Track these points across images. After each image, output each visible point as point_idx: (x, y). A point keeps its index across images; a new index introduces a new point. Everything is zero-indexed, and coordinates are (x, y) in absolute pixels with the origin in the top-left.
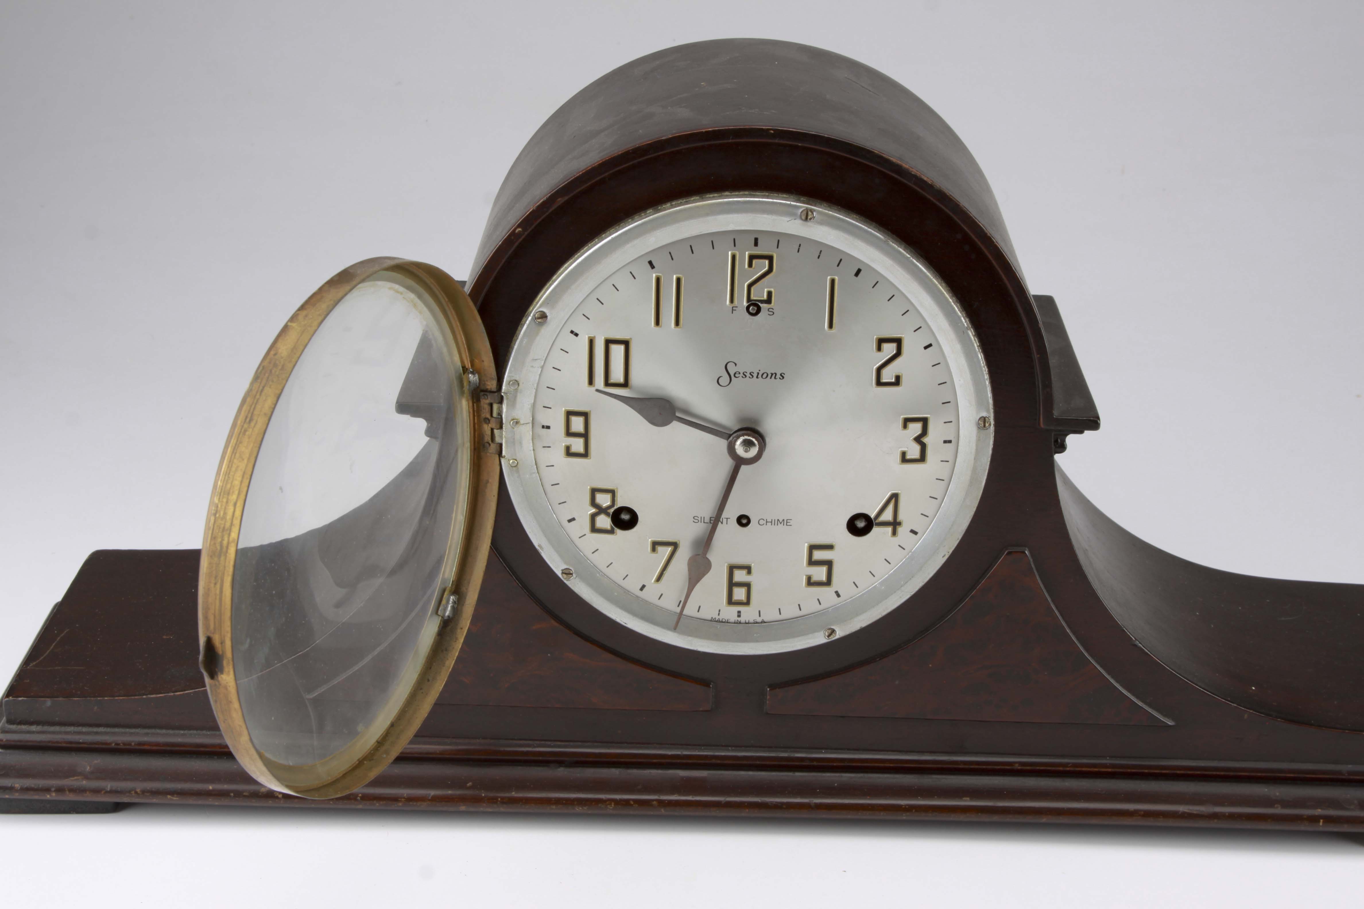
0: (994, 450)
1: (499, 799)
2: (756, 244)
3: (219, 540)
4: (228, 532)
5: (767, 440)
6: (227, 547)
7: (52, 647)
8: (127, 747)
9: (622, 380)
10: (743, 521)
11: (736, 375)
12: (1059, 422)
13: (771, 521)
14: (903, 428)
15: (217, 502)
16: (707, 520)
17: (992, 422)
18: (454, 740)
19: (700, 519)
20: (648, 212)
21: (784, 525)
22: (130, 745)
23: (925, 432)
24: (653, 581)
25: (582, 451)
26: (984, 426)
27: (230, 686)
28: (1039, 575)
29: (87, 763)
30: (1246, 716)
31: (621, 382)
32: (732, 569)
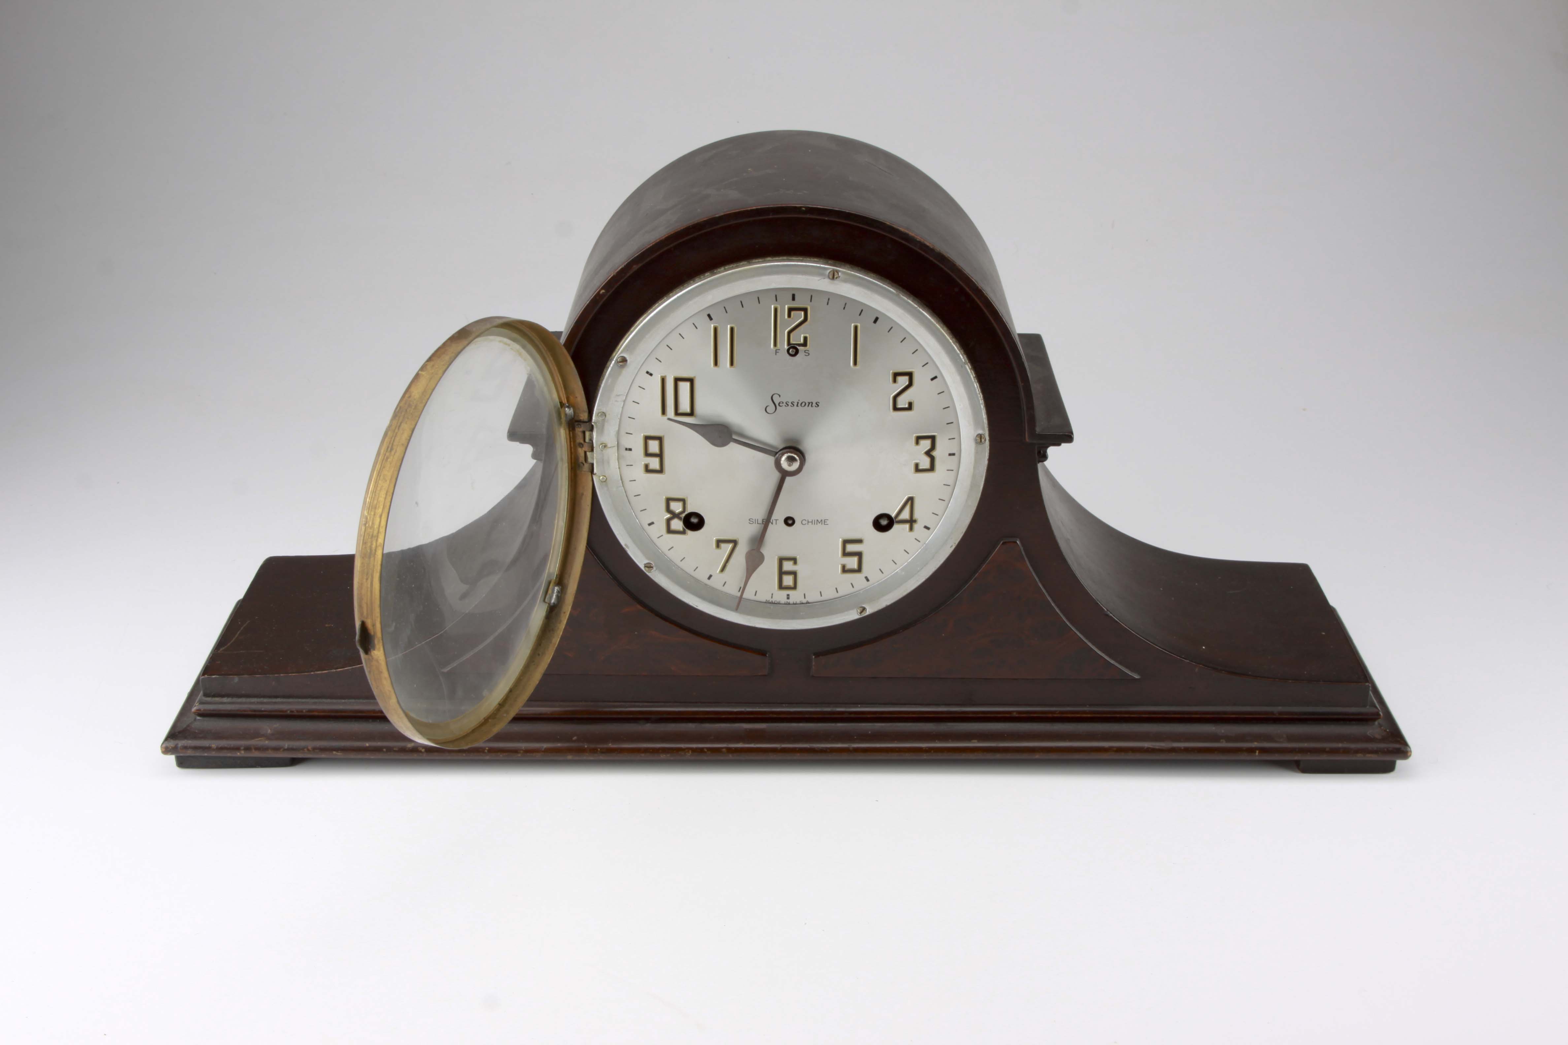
0: (990, 460)
1: (599, 750)
2: (794, 299)
3: (369, 544)
4: (376, 538)
5: (807, 457)
6: (376, 550)
8: (300, 714)
9: (688, 410)
10: (789, 521)
11: (780, 405)
12: (1041, 437)
13: (811, 521)
14: (915, 445)
15: (367, 514)
16: (760, 521)
17: (987, 438)
18: (562, 703)
19: (754, 521)
20: (706, 275)
21: (822, 524)
22: (302, 712)
23: (933, 447)
24: (718, 572)
25: (658, 468)
26: (981, 441)
27: (380, 660)
28: (1029, 561)
29: (268, 727)
30: (1197, 670)
31: (688, 412)
32: (781, 560)
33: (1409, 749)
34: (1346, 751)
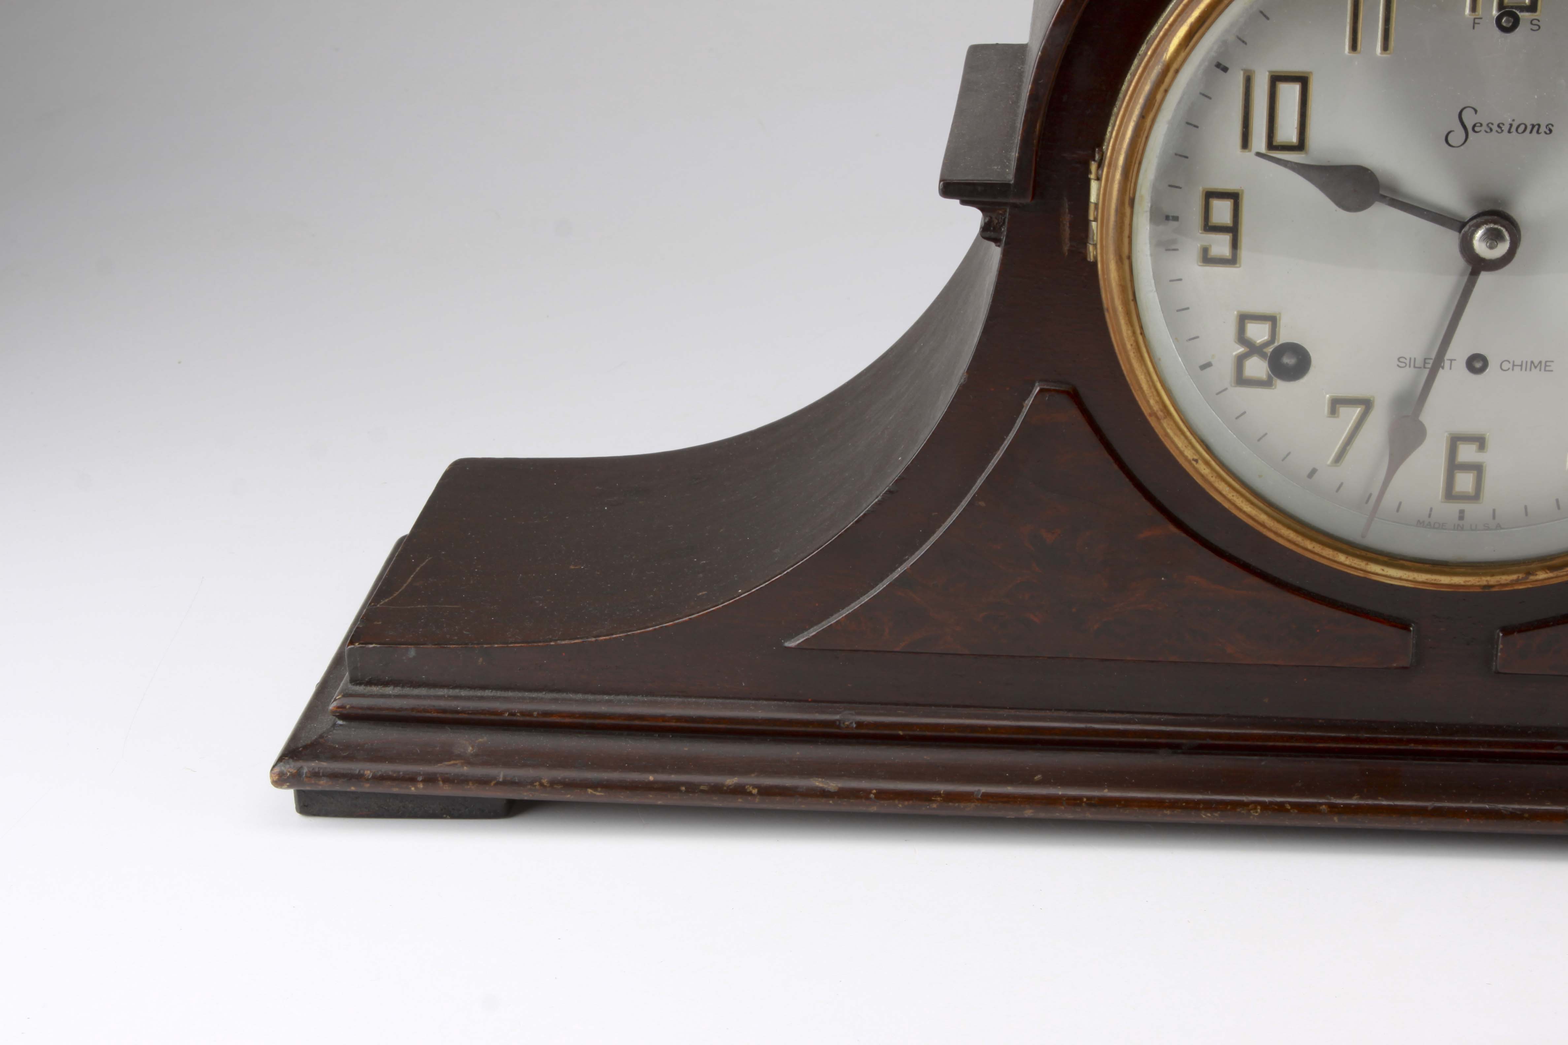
1: (1085, 800)
5: (1522, 231)
7: (409, 580)
8: (528, 718)
9: (1294, 139)
10: (1477, 364)
11: (1477, 129)
13: (1520, 364)
16: (1419, 363)
18: (1013, 712)
19: (1407, 362)
21: (1540, 370)
22: (531, 714)
24: (1329, 461)
25: (1228, 254)
29: (467, 742)
31: (1293, 142)
32: (1455, 441)
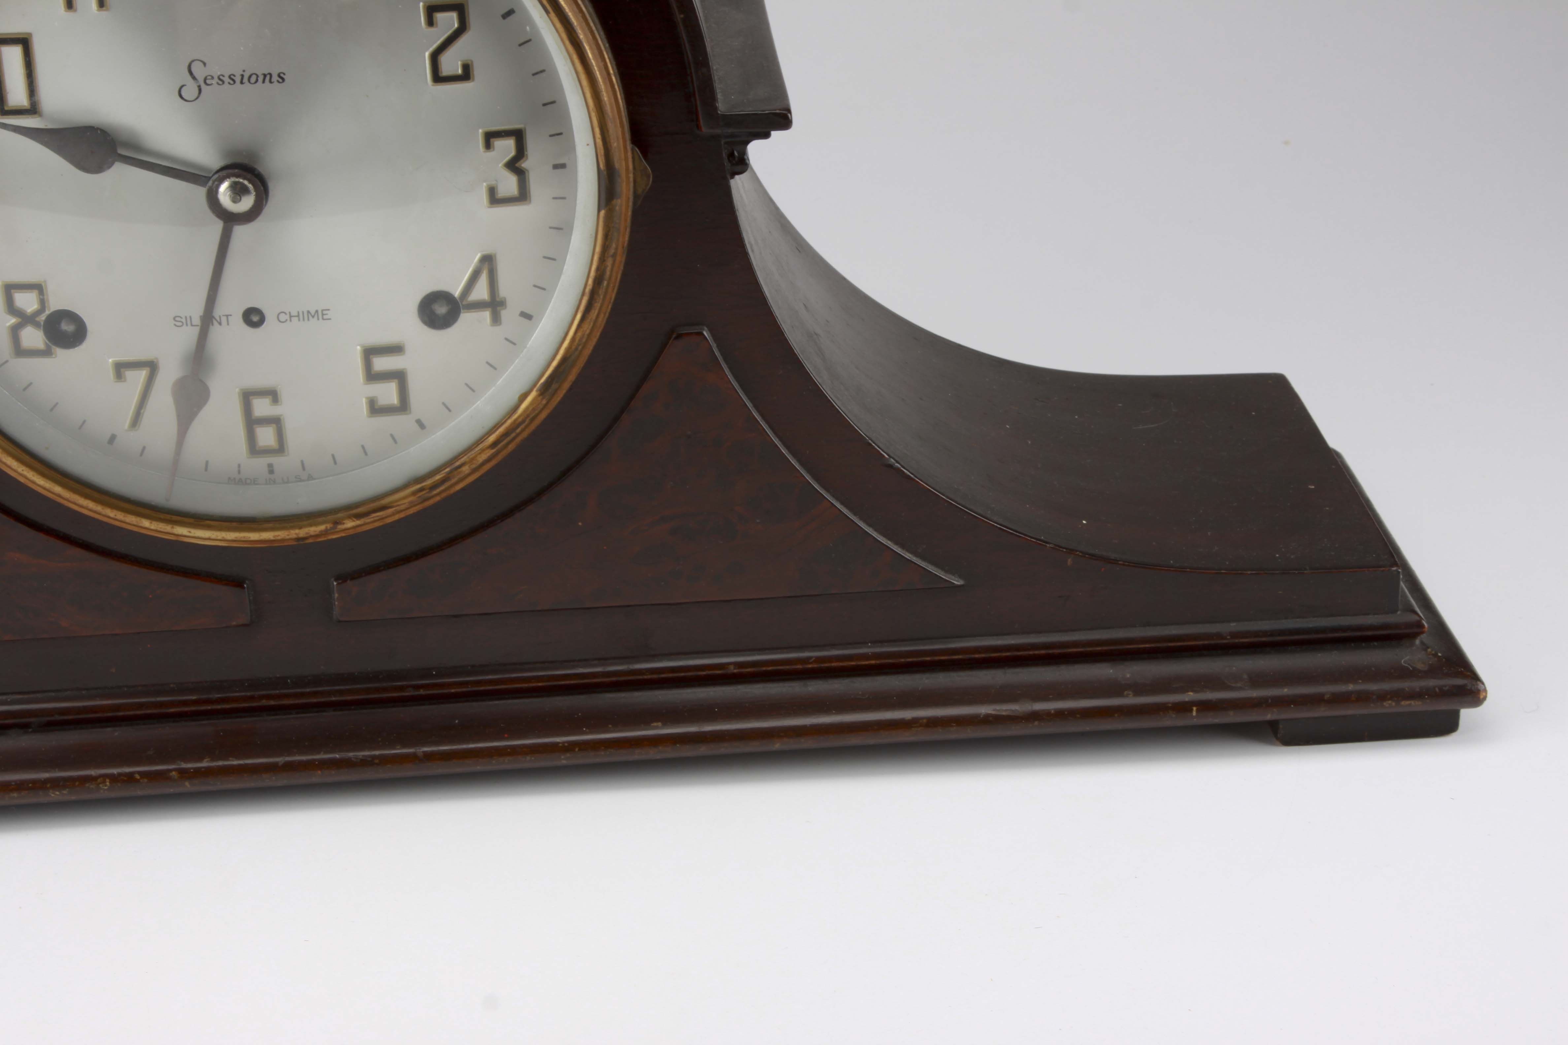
5: (272, 183)
9: (25, 103)
10: (253, 317)
11: (208, 82)
12: (730, 120)
13: (297, 315)
14: (485, 149)
16: (197, 321)
19: (184, 320)
21: (318, 319)
23: (521, 152)
24: (126, 426)
28: (730, 369)
30: (1070, 561)
31: (25, 106)
32: (247, 396)
33: (1481, 686)
34: (1363, 698)
